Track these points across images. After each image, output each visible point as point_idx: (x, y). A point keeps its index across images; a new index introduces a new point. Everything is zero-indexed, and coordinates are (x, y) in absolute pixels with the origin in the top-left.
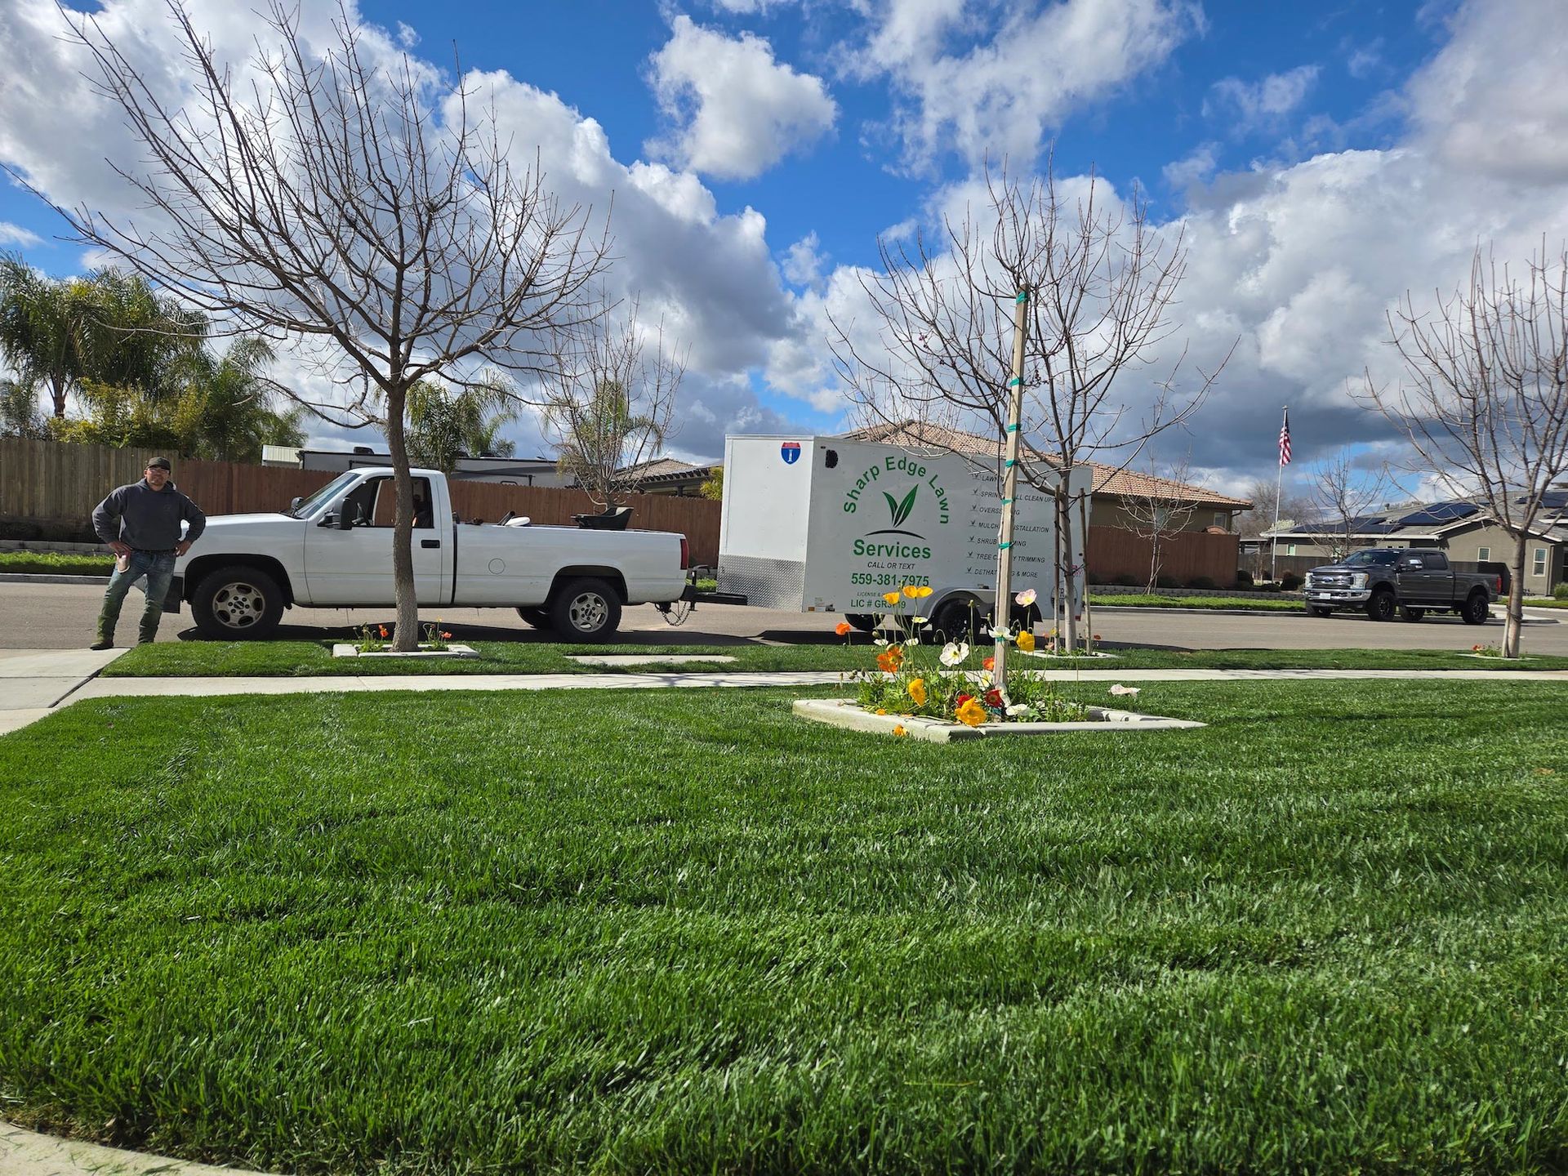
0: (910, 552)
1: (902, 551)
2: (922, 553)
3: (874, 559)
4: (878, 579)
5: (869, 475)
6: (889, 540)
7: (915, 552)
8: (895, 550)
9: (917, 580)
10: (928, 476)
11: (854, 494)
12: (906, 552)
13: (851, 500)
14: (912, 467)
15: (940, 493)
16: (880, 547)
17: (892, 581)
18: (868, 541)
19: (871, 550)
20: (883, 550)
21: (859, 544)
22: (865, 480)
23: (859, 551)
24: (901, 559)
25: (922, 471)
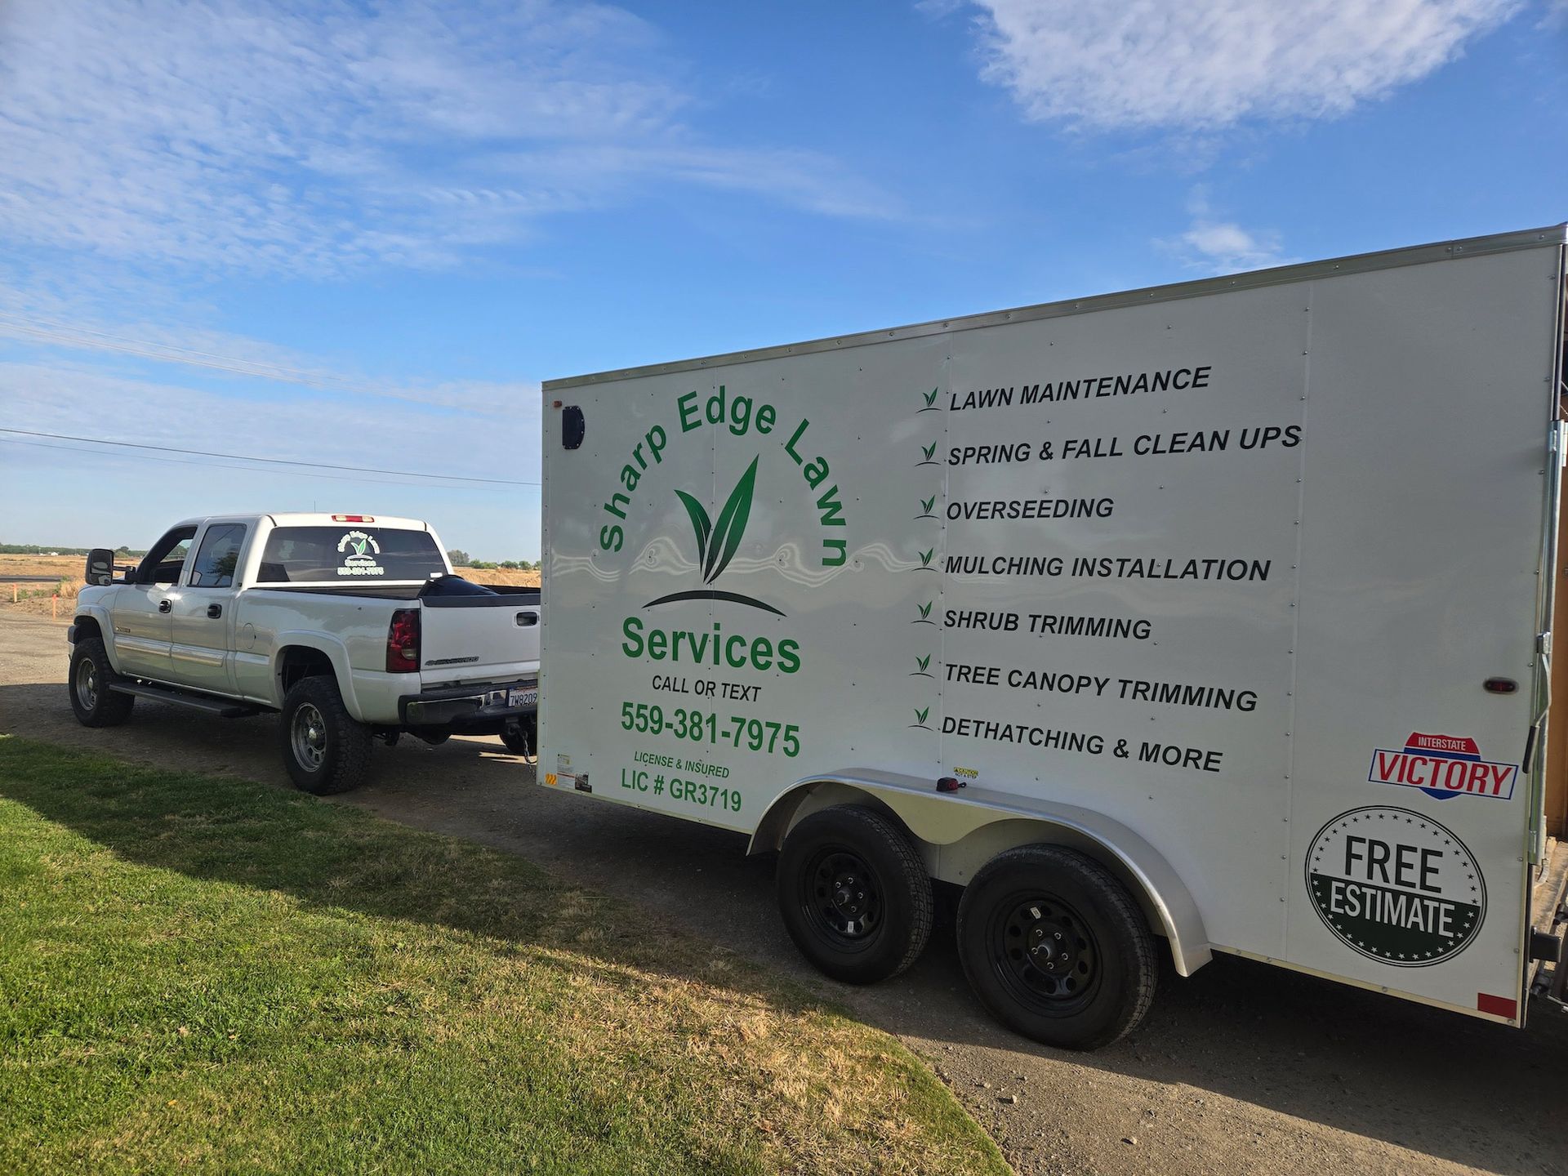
0: (746, 652)
1: (725, 649)
2: (776, 657)
3: (666, 667)
4: (676, 721)
5: (647, 453)
6: (695, 617)
7: (760, 651)
8: (709, 648)
9: (768, 732)
10: (783, 429)
11: (619, 505)
12: (738, 652)
13: (613, 520)
14: (742, 408)
15: (817, 472)
16: (677, 637)
17: (707, 730)
18: (655, 619)
19: (657, 644)
20: (684, 646)
21: (633, 627)
22: (637, 467)
23: (633, 646)
24: (724, 673)
25: (767, 416)
